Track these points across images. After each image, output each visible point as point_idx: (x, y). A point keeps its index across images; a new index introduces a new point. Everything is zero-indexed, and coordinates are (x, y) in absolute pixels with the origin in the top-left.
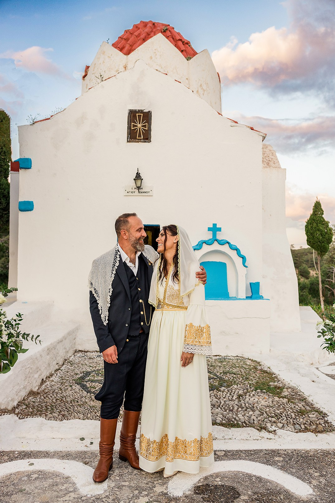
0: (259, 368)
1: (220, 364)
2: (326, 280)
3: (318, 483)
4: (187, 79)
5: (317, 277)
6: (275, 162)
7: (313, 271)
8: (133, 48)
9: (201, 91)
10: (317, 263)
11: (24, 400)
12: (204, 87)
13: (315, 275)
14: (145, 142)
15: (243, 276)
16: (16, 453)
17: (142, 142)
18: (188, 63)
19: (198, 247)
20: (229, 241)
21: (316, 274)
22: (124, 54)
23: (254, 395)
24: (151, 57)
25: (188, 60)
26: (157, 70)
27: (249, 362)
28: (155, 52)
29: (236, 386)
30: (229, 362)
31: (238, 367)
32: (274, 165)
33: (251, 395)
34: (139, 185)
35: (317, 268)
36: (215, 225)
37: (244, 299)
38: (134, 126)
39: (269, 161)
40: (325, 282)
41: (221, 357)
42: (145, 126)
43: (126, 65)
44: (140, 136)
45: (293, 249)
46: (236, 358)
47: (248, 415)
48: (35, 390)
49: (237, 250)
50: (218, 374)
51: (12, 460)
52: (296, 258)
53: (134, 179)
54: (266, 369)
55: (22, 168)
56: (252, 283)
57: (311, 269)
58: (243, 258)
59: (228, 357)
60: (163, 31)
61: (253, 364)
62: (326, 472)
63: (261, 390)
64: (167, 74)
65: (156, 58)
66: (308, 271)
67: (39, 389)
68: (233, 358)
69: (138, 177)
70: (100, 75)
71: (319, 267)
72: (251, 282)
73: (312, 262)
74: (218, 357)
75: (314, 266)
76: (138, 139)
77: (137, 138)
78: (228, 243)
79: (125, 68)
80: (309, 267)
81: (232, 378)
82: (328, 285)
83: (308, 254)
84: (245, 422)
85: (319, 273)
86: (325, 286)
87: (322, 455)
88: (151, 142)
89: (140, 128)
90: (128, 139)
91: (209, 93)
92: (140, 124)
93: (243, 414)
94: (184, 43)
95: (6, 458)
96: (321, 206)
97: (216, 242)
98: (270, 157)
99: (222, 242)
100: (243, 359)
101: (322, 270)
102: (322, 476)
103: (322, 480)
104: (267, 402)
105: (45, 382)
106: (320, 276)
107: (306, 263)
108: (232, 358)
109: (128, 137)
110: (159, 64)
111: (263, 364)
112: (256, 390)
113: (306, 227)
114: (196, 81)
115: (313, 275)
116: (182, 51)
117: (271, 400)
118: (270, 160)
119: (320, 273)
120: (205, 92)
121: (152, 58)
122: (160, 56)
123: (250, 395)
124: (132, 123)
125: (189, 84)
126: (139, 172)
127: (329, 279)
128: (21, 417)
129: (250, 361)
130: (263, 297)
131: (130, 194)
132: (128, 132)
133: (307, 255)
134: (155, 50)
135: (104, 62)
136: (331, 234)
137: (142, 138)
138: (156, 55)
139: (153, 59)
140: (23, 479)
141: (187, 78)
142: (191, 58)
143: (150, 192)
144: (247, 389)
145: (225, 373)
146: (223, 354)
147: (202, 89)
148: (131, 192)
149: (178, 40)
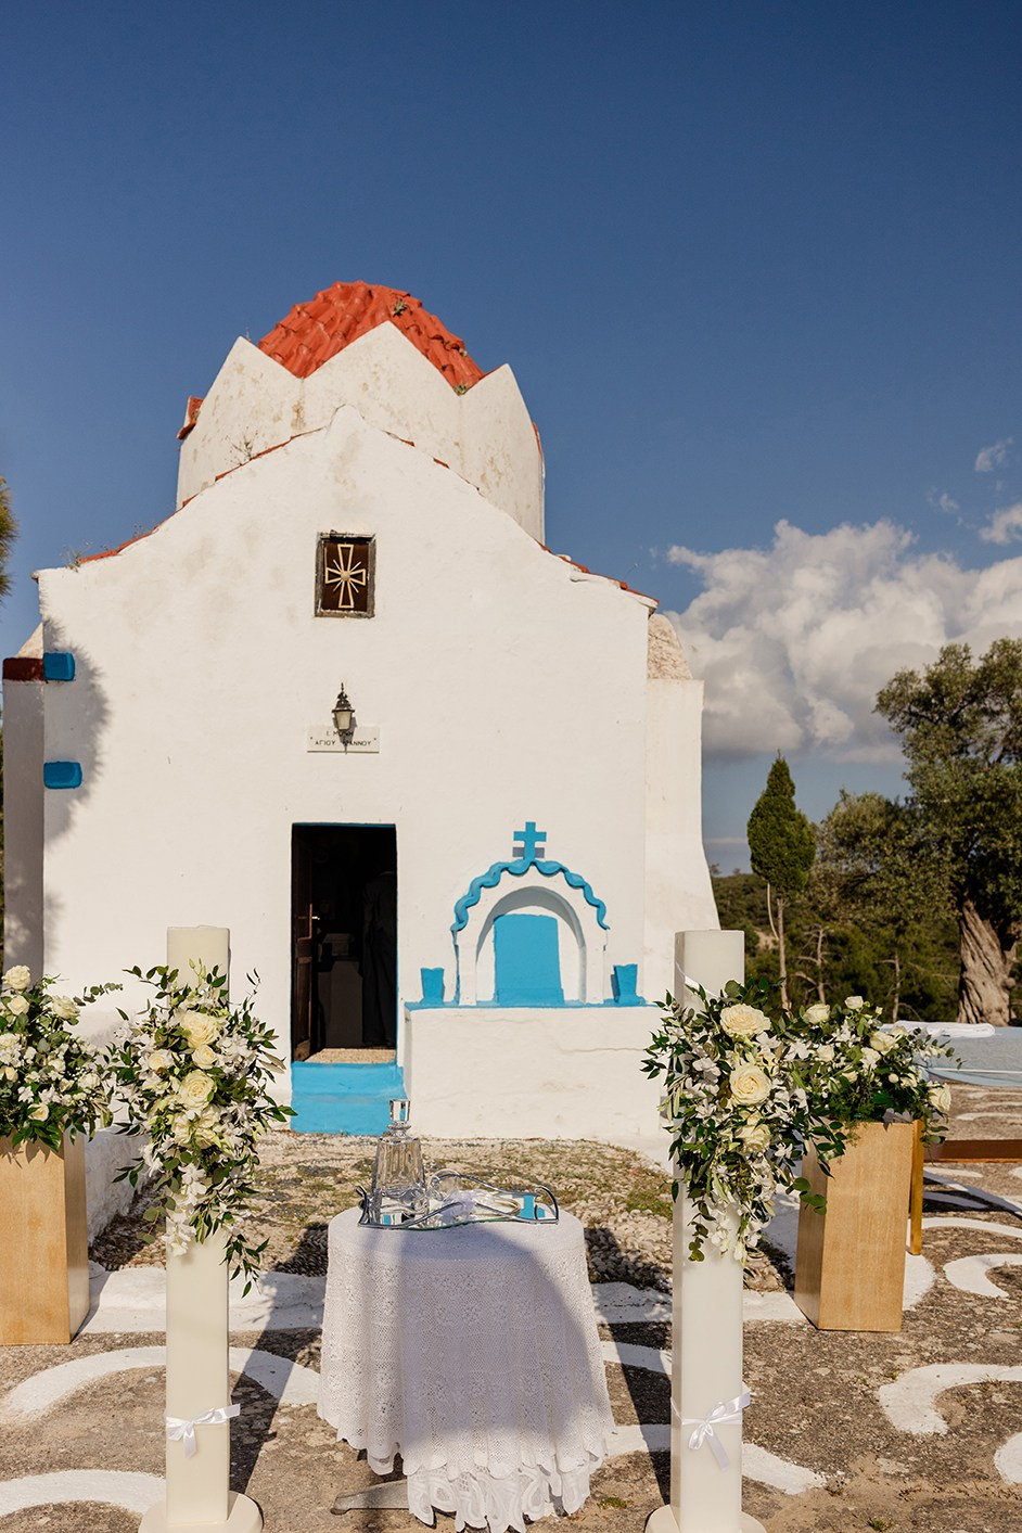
0: (634, 1164)
1: (542, 1158)
2: (801, 957)
3: (762, 1377)
4: (457, 444)
5: (776, 952)
6: (677, 663)
7: (768, 935)
8: (318, 356)
9: (491, 477)
10: (775, 915)
11: (105, 1233)
12: (501, 466)
13: (771, 946)
14: (360, 616)
15: (597, 950)
16: (117, 1336)
17: (351, 616)
18: (460, 402)
19: (490, 880)
20: (565, 865)
21: (775, 942)
22: (295, 374)
23: (625, 1221)
24: (365, 384)
25: (459, 394)
26: (389, 434)
27: (610, 1153)
28: (375, 373)
29: (583, 1203)
30: (565, 1152)
31: (586, 1163)
32: (673, 671)
33: (620, 1220)
34: (344, 724)
35: (776, 928)
36: (530, 826)
37: (599, 1006)
38: (332, 575)
39: (662, 659)
40: (797, 964)
41: (543, 1143)
42: (358, 576)
43: (299, 403)
44: (346, 601)
45: (716, 876)
46: (579, 1144)
47: (614, 1258)
48: (125, 1212)
49: (583, 886)
50: (541, 1178)
51: (112, 1349)
52: (722, 901)
53: (333, 711)
54: (651, 1168)
55: (51, 679)
56: (619, 966)
57: (762, 931)
58: (599, 906)
59: (560, 1143)
60: (393, 313)
61: (620, 1157)
62: (780, 1359)
63: (642, 1210)
64: (413, 445)
65: (379, 389)
66: (755, 935)
67: (130, 1212)
68: (574, 1145)
69: (343, 704)
70: (243, 442)
71: (781, 927)
72: (617, 964)
73: (764, 912)
74: (536, 1143)
75: (768, 923)
76: (343, 609)
77: (340, 606)
78: (563, 870)
79: (298, 411)
80: (756, 925)
81: (574, 1186)
82: (805, 972)
83: (755, 889)
84: (607, 1272)
85: (781, 940)
86: (797, 974)
87: (774, 1331)
88: (373, 616)
89: (346, 583)
90: (316, 608)
91: (512, 480)
92: (346, 569)
93: (602, 1256)
94: (448, 347)
95: (97, 1346)
96: (787, 774)
97: (533, 869)
98: (664, 648)
99: (548, 866)
100: (596, 1147)
101: (789, 933)
102: (770, 1365)
103: (772, 1372)
104: (655, 1235)
105: (141, 1196)
106: (782, 950)
107: (748, 915)
108: (570, 1144)
109: (317, 603)
110: (386, 404)
111: (643, 1156)
112: (628, 1210)
113: (752, 824)
114: (480, 449)
115: (767, 947)
116: (443, 369)
117: (663, 1229)
118: (665, 657)
119: (782, 942)
120: (503, 478)
121: (367, 389)
122: (389, 381)
123: (616, 1221)
124: (327, 569)
125: (462, 459)
126: (346, 692)
127: (808, 955)
128: (110, 1267)
129: (613, 1151)
130: (644, 1001)
131: (323, 747)
132: (316, 592)
133: (753, 891)
134: (376, 365)
135: (240, 394)
136: (812, 844)
137: (352, 606)
138: (378, 379)
139: (370, 389)
140: (148, 1380)
141: (457, 441)
142: (466, 389)
143: (373, 742)
144: (610, 1210)
145: (557, 1176)
146: (550, 1136)
147: (494, 470)
148: (326, 743)
149: (433, 338)
